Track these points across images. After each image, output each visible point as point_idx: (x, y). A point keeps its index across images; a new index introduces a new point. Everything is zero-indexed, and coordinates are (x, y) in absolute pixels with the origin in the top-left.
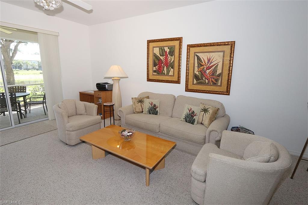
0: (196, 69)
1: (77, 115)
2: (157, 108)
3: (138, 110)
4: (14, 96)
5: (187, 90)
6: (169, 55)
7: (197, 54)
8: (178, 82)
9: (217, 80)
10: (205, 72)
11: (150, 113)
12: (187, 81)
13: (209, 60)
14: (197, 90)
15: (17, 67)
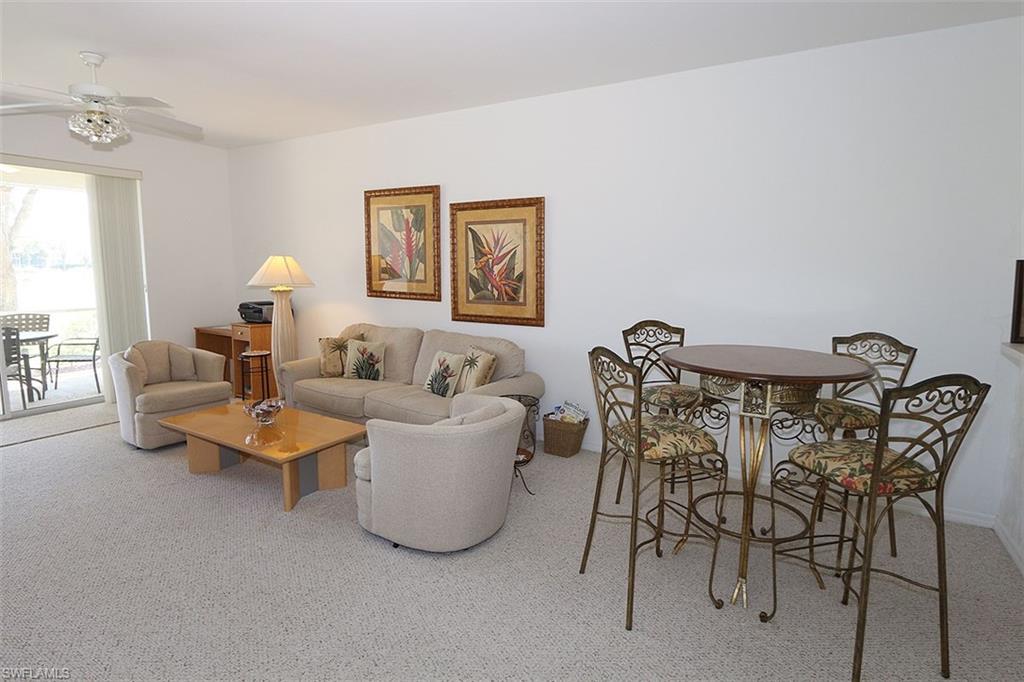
0: (472, 261)
1: (171, 380)
2: (377, 362)
3: (330, 369)
4: (14, 337)
5: (457, 316)
6: (413, 229)
7: (472, 227)
8: (436, 297)
9: (516, 291)
10: (492, 271)
11: (360, 377)
12: (455, 295)
13: (497, 242)
14: (476, 316)
15: (30, 259)
